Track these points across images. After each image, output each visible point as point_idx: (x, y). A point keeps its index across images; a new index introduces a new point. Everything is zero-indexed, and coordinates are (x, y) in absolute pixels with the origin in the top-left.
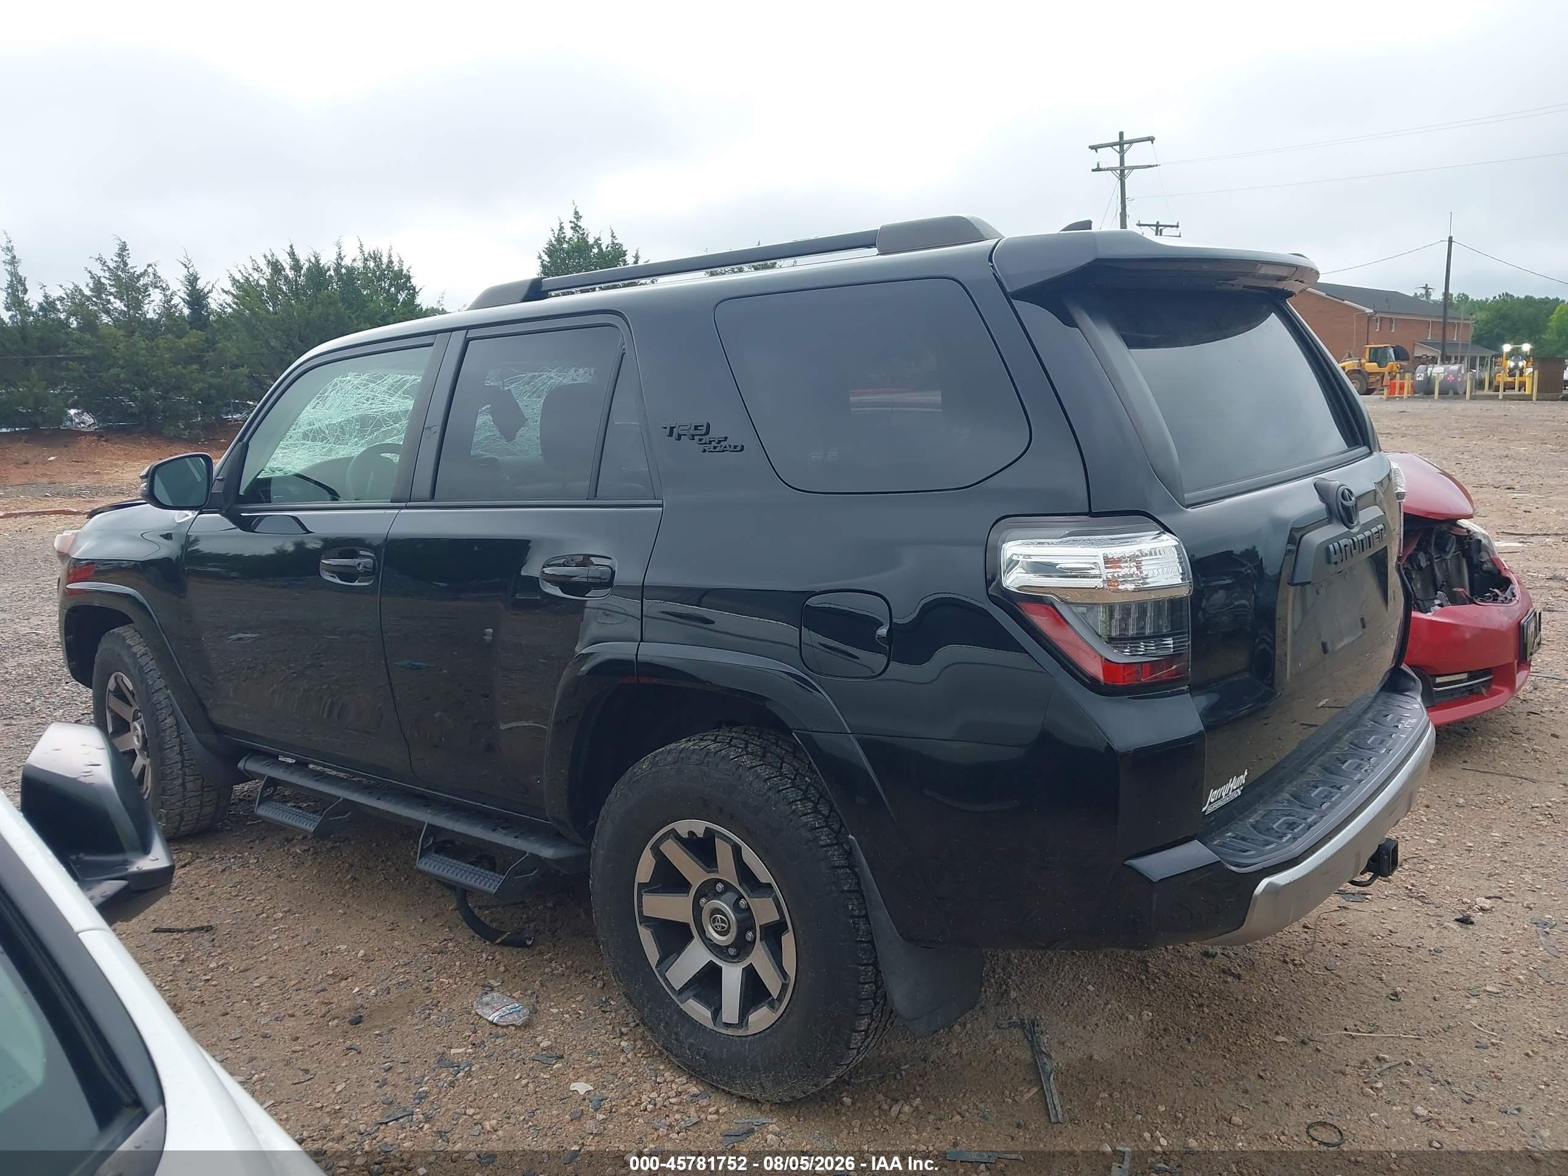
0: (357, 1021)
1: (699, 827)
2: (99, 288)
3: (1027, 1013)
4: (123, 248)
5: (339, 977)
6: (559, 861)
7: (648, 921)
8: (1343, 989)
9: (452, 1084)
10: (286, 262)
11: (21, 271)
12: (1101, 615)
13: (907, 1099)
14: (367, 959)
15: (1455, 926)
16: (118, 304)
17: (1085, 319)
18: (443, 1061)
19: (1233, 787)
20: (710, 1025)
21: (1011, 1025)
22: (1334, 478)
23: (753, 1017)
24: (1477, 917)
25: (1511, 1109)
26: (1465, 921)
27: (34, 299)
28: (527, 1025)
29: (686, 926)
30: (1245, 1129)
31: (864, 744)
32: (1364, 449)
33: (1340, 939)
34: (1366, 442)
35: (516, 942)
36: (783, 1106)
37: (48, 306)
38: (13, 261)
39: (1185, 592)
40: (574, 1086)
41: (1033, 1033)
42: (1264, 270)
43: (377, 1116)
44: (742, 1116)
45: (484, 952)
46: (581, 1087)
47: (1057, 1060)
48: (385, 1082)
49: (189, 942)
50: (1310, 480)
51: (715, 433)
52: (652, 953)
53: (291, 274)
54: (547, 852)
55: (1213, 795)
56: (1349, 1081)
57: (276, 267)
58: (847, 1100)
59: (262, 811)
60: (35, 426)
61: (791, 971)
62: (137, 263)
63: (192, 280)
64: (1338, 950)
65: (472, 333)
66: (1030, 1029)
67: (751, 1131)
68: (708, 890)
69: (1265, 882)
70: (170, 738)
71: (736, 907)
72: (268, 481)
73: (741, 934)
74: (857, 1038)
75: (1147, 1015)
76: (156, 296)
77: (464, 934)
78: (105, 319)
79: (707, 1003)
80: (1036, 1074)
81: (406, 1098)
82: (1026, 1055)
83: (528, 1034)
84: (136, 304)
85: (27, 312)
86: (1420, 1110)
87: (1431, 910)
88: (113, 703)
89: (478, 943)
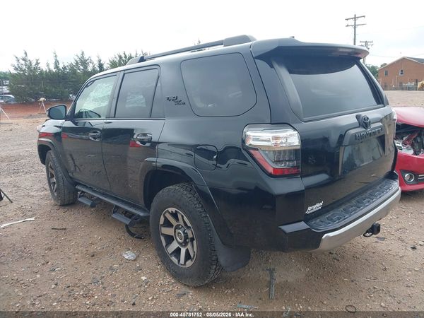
0: (93, 256)
1: (173, 210)
2: (77, 63)
3: (272, 267)
4: (83, 53)
5: (92, 244)
6: (145, 217)
7: (163, 234)
8: (369, 266)
9: (111, 275)
10: (123, 56)
11: (58, 59)
12: (272, 154)
13: (230, 289)
14: (101, 240)
15: (410, 249)
16: (82, 67)
17: (276, 66)
18: (111, 268)
19: (318, 206)
20: (177, 264)
21: (267, 270)
22: (363, 114)
23: (187, 263)
24: (418, 247)
25: (412, 306)
26: (414, 248)
27: (61, 66)
28: (135, 260)
29: (172, 237)
30: (326, 305)
31: (210, 189)
32: (382, 105)
33: (373, 251)
34: (383, 103)
35: (139, 238)
36: (196, 288)
37: (65, 68)
38: (56, 56)
39: (299, 147)
40: (142, 278)
41: (272, 272)
42: (341, 50)
43: (90, 281)
44: (184, 289)
45: (130, 239)
46: (144, 278)
47: (277, 281)
48: (95, 273)
49: (59, 232)
50: (355, 114)
51: (179, 99)
52: (164, 244)
53: (124, 59)
54: (142, 214)
55: (309, 208)
56: (363, 294)
57: (120, 57)
58: (214, 288)
59: (80, 199)
60: (62, 99)
61: (196, 251)
62: (86, 57)
63: (100, 61)
64: (371, 254)
65: (126, 72)
66: (272, 271)
67: (185, 294)
68: (177, 227)
69: (326, 235)
70: (61, 180)
71: (184, 232)
72: (82, 112)
73: (185, 240)
74: (212, 271)
75: (307, 270)
76: (91, 65)
77: (127, 234)
78: (78, 71)
79: (177, 258)
80: (269, 284)
81: (98, 277)
82: (268, 279)
83: (134, 263)
84: (86, 67)
85: (59, 70)
86: (383, 304)
87: (404, 244)
88: (50, 170)
89: (130, 237)
